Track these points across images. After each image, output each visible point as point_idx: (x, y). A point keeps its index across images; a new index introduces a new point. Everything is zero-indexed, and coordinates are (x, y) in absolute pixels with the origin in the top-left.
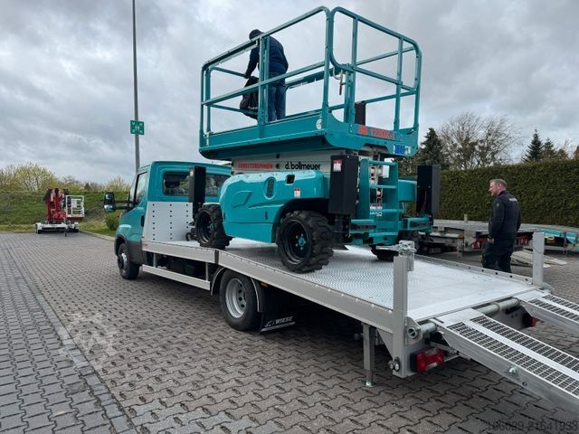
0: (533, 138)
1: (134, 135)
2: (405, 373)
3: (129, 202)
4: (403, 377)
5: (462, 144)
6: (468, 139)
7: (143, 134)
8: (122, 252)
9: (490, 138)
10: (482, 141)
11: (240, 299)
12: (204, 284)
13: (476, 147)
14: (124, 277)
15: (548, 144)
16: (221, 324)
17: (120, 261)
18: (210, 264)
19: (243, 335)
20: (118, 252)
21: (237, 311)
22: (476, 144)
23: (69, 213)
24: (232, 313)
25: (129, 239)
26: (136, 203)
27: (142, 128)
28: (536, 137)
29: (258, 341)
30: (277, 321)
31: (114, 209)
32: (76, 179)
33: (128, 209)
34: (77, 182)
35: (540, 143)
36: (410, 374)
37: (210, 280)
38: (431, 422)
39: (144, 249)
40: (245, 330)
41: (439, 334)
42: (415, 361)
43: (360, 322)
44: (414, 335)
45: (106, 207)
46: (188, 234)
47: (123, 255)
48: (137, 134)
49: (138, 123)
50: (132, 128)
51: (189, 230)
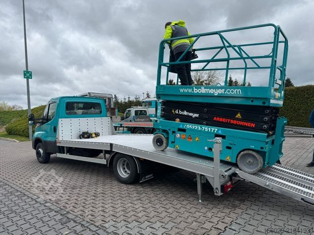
1: (26, 79)
2: (220, 194)
3: (43, 119)
4: (219, 195)
5: (197, 82)
6: (199, 79)
7: (31, 78)
8: (39, 148)
9: (210, 79)
10: (206, 80)
11: (124, 168)
12: (103, 161)
13: (204, 84)
14: (41, 162)
15: (236, 81)
16: (115, 183)
17: (38, 153)
19: (130, 186)
20: (35, 147)
22: (203, 82)
24: (121, 176)
25: (45, 139)
26: (47, 119)
27: (31, 75)
29: (140, 189)
30: (147, 177)
33: (43, 123)
35: (232, 81)
36: (222, 194)
38: (234, 213)
39: (58, 145)
41: (236, 173)
42: (223, 188)
43: (195, 173)
44: (224, 177)
45: (30, 122)
46: (80, 135)
47: (40, 150)
48: (28, 78)
49: (28, 72)
50: (25, 75)
51: (81, 133)
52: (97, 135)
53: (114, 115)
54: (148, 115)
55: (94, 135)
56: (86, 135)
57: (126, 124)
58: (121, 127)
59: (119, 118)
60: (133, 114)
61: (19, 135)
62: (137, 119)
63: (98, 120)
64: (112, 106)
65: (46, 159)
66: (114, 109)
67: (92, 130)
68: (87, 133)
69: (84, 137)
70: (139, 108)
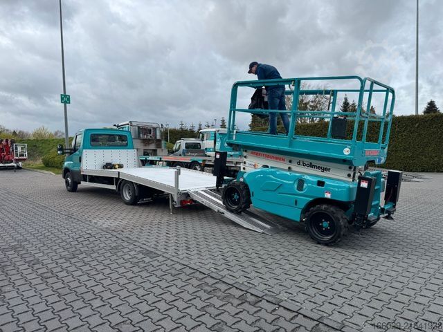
0: (344, 100)
1: (63, 104)
2: (177, 206)
3: (71, 149)
7: (70, 103)
8: (68, 177)
9: (317, 99)
10: (312, 102)
11: (129, 192)
12: (113, 187)
13: (308, 106)
14: (69, 191)
15: (354, 104)
17: (67, 182)
18: (116, 178)
20: (65, 177)
21: (127, 197)
22: (308, 103)
23: (17, 156)
25: (72, 169)
26: (75, 150)
27: (69, 99)
28: (346, 99)
30: (144, 199)
31: (63, 153)
32: (6, 128)
33: (71, 153)
34: (7, 130)
35: (348, 104)
37: (116, 185)
39: (82, 173)
40: (131, 205)
45: (59, 152)
46: (104, 166)
47: (68, 179)
48: (65, 103)
49: (65, 96)
50: (62, 99)
51: (105, 164)
52: (121, 166)
53: (160, 147)
54: (202, 148)
55: (117, 166)
56: (109, 166)
57: (172, 158)
58: (160, 161)
59: (166, 152)
60: (183, 147)
61: (57, 167)
62: (188, 153)
63: (123, 152)
64: (158, 137)
65: (73, 188)
66: (159, 141)
67: (115, 162)
68: (110, 164)
69: (107, 168)
70: (192, 141)
